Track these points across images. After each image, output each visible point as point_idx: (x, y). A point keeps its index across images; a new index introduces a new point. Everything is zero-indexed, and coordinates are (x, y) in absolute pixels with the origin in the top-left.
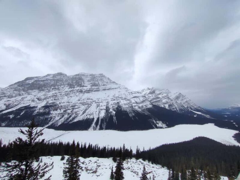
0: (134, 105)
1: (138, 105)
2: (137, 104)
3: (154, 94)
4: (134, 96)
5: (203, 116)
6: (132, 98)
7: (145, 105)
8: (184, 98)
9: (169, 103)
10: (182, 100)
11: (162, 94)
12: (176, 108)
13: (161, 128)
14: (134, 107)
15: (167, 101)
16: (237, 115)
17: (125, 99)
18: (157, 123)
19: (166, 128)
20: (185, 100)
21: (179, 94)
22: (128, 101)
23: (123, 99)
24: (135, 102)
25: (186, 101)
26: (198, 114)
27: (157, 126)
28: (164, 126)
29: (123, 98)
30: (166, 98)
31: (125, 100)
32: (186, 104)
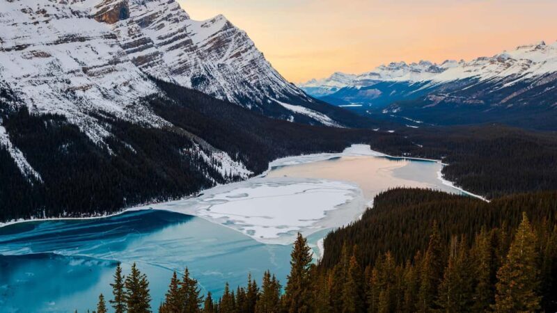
0: (77, 82)
1: (93, 80)
2: (92, 75)
3: (124, 22)
4: (62, 34)
5: (313, 120)
6: (57, 43)
7: (125, 84)
8: (243, 48)
9: (193, 70)
10: (238, 55)
11: (156, 23)
12: (221, 91)
13: (237, 178)
14: (79, 93)
15: (183, 58)
16: (384, 112)
17: (20, 48)
18: (214, 162)
19: (250, 176)
20: (248, 58)
21: (225, 28)
22: (43, 62)
23: (8, 50)
24: (76, 66)
25: (253, 62)
26: (297, 115)
27: (220, 175)
28: (240, 169)
29: (9, 45)
30: (177, 47)
31: (24, 57)
32: (252, 72)
